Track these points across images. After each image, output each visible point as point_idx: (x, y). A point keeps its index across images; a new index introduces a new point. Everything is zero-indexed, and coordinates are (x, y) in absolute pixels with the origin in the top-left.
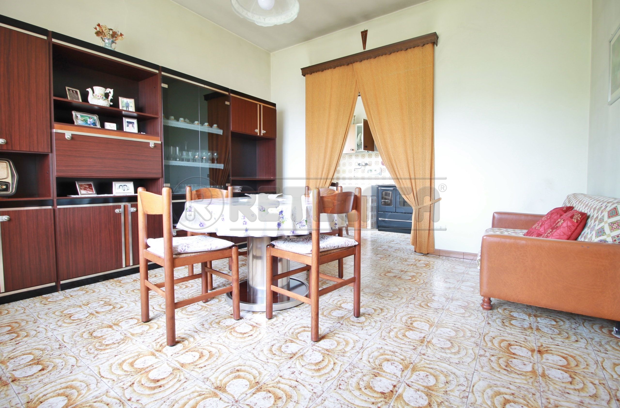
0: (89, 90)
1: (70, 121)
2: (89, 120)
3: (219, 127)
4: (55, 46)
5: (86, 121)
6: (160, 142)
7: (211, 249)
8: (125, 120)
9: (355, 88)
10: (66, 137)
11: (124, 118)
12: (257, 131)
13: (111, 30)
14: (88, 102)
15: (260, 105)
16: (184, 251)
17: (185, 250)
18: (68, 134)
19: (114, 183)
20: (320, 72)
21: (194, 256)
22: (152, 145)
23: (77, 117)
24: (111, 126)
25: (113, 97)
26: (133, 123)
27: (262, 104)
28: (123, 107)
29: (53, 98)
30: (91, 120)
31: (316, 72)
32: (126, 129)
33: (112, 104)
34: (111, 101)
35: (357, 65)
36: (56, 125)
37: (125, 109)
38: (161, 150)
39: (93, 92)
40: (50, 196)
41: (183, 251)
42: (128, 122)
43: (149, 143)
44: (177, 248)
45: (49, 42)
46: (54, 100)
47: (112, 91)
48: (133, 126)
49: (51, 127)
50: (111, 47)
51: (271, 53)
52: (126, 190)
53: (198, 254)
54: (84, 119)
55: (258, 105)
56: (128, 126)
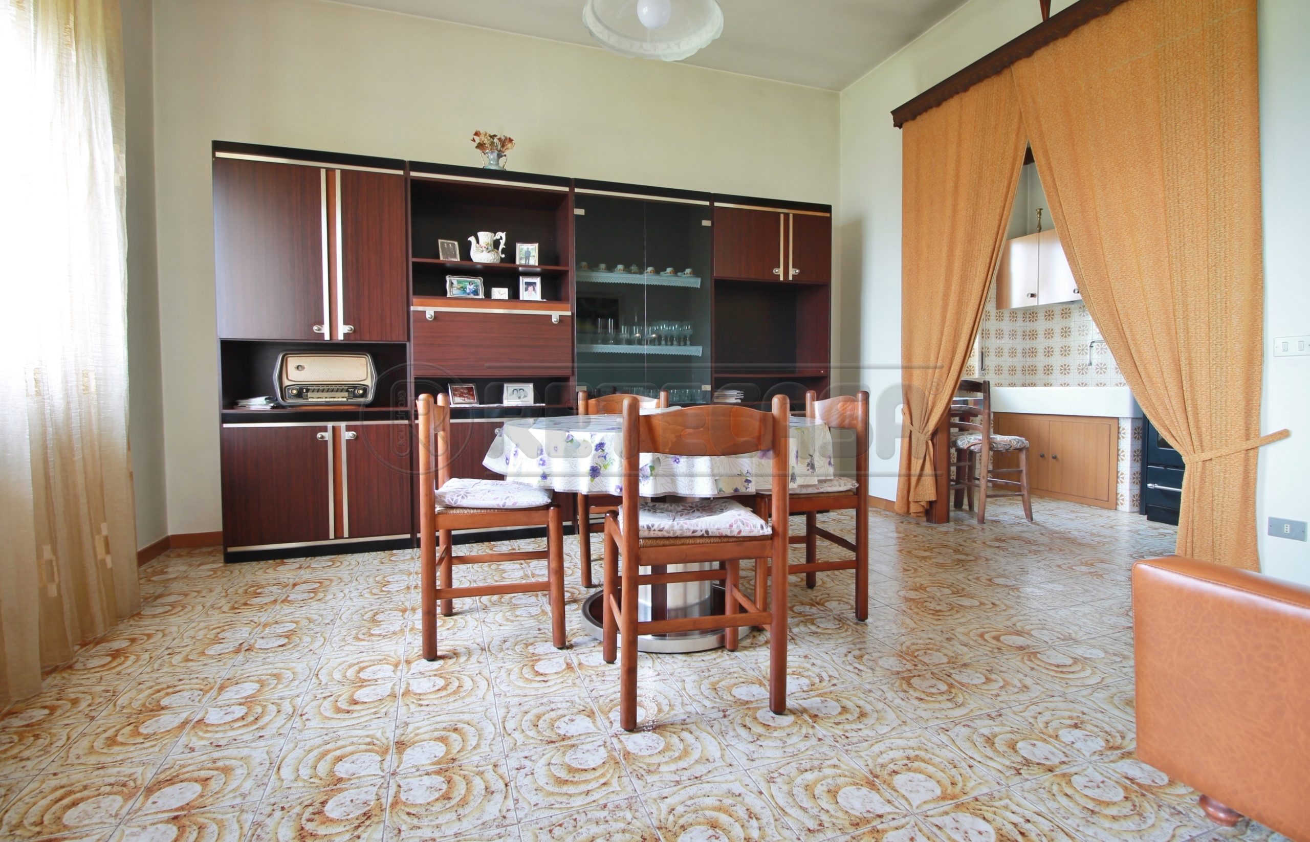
0: (472, 239)
1: (440, 292)
2: (468, 287)
3: (695, 274)
4: (416, 182)
5: (463, 289)
6: (569, 313)
7: (504, 506)
8: (523, 280)
9: (1019, 128)
10: (428, 316)
11: (521, 278)
12: (780, 271)
13: (495, 136)
14: (471, 260)
15: (787, 216)
16: (455, 503)
17: (457, 501)
18: (430, 312)
19: (506, 385)
20: (934, 110)
21: (473, 515)
22: (555, 320)
23: (452, 283)
24: (501, 293)
25: (505, 245)
26: (535, 283)
27: (791, 212)
28: (521, 259)
29: (412, 260)
30: (472, 287)
31: (925, 110)
32: (524, 295)
33: (503, 256)
34: (503, 251)
35: (1022, 68)
36: (415, 300)
37: (523, 262)
38: (570, 328)
39: (478, 242)
40: (406, 406)
41: (453, 502)
42: (526, 283)
43: (551, 316)
44: (445, 497)
45: (406, 178)
46: (414, 263)
47: (503, 235)
48: (534, 289)
49: (408, 304)
50: (498, 164)
51: (841, 93)
52: (522, 397)
53: (483, 511)
54: (461, 285)
55: (782, 216)
56: (526, 290)
